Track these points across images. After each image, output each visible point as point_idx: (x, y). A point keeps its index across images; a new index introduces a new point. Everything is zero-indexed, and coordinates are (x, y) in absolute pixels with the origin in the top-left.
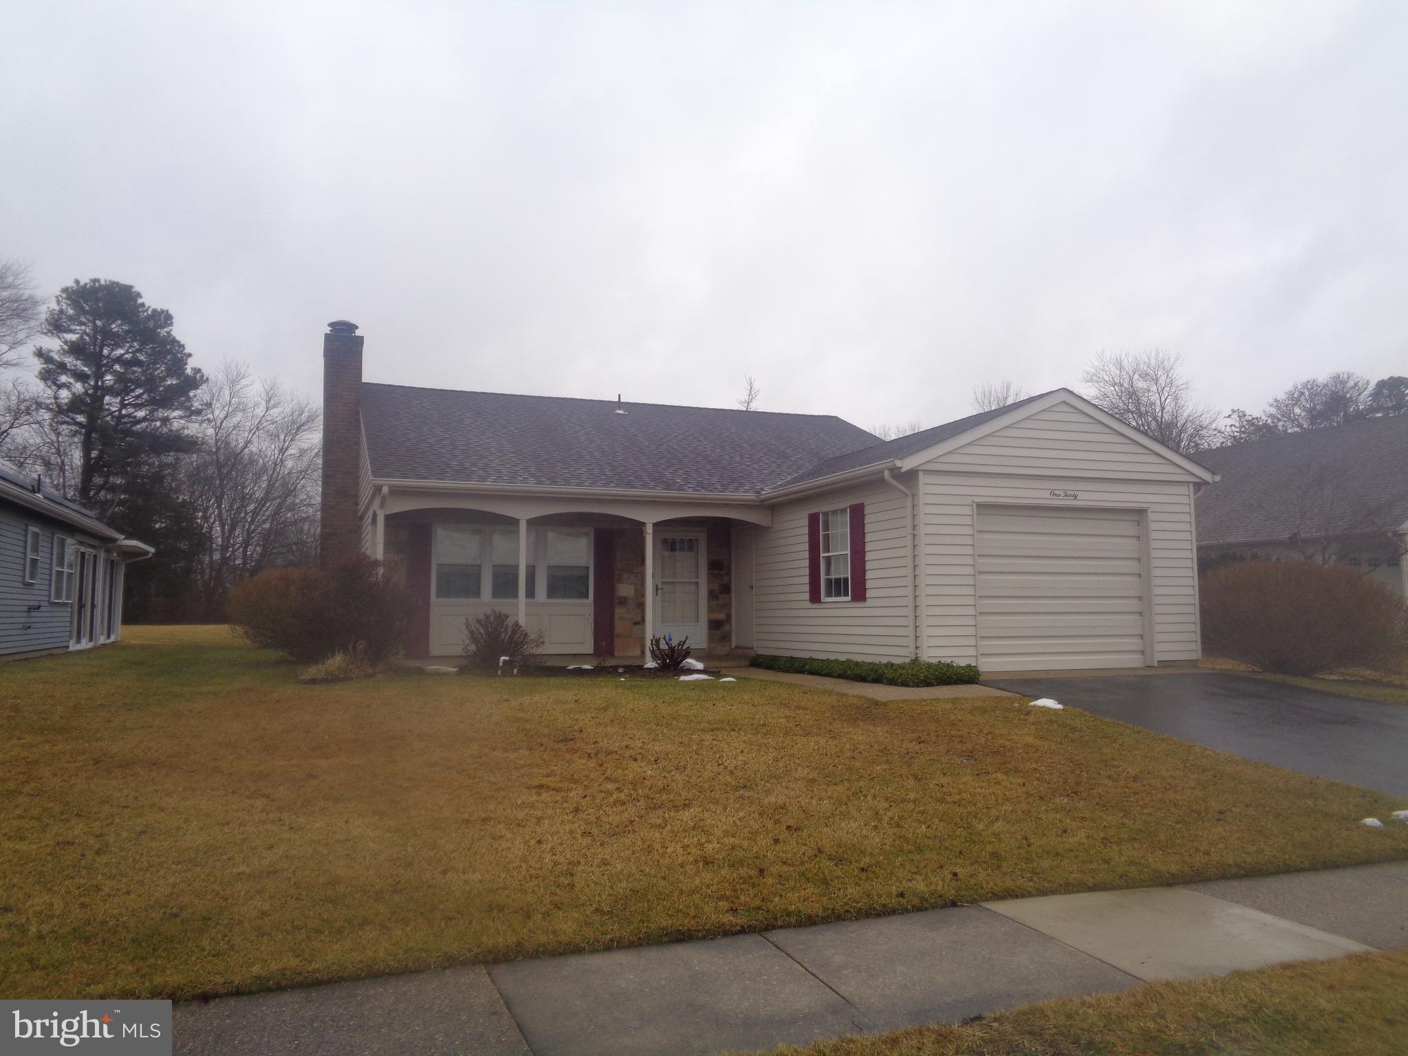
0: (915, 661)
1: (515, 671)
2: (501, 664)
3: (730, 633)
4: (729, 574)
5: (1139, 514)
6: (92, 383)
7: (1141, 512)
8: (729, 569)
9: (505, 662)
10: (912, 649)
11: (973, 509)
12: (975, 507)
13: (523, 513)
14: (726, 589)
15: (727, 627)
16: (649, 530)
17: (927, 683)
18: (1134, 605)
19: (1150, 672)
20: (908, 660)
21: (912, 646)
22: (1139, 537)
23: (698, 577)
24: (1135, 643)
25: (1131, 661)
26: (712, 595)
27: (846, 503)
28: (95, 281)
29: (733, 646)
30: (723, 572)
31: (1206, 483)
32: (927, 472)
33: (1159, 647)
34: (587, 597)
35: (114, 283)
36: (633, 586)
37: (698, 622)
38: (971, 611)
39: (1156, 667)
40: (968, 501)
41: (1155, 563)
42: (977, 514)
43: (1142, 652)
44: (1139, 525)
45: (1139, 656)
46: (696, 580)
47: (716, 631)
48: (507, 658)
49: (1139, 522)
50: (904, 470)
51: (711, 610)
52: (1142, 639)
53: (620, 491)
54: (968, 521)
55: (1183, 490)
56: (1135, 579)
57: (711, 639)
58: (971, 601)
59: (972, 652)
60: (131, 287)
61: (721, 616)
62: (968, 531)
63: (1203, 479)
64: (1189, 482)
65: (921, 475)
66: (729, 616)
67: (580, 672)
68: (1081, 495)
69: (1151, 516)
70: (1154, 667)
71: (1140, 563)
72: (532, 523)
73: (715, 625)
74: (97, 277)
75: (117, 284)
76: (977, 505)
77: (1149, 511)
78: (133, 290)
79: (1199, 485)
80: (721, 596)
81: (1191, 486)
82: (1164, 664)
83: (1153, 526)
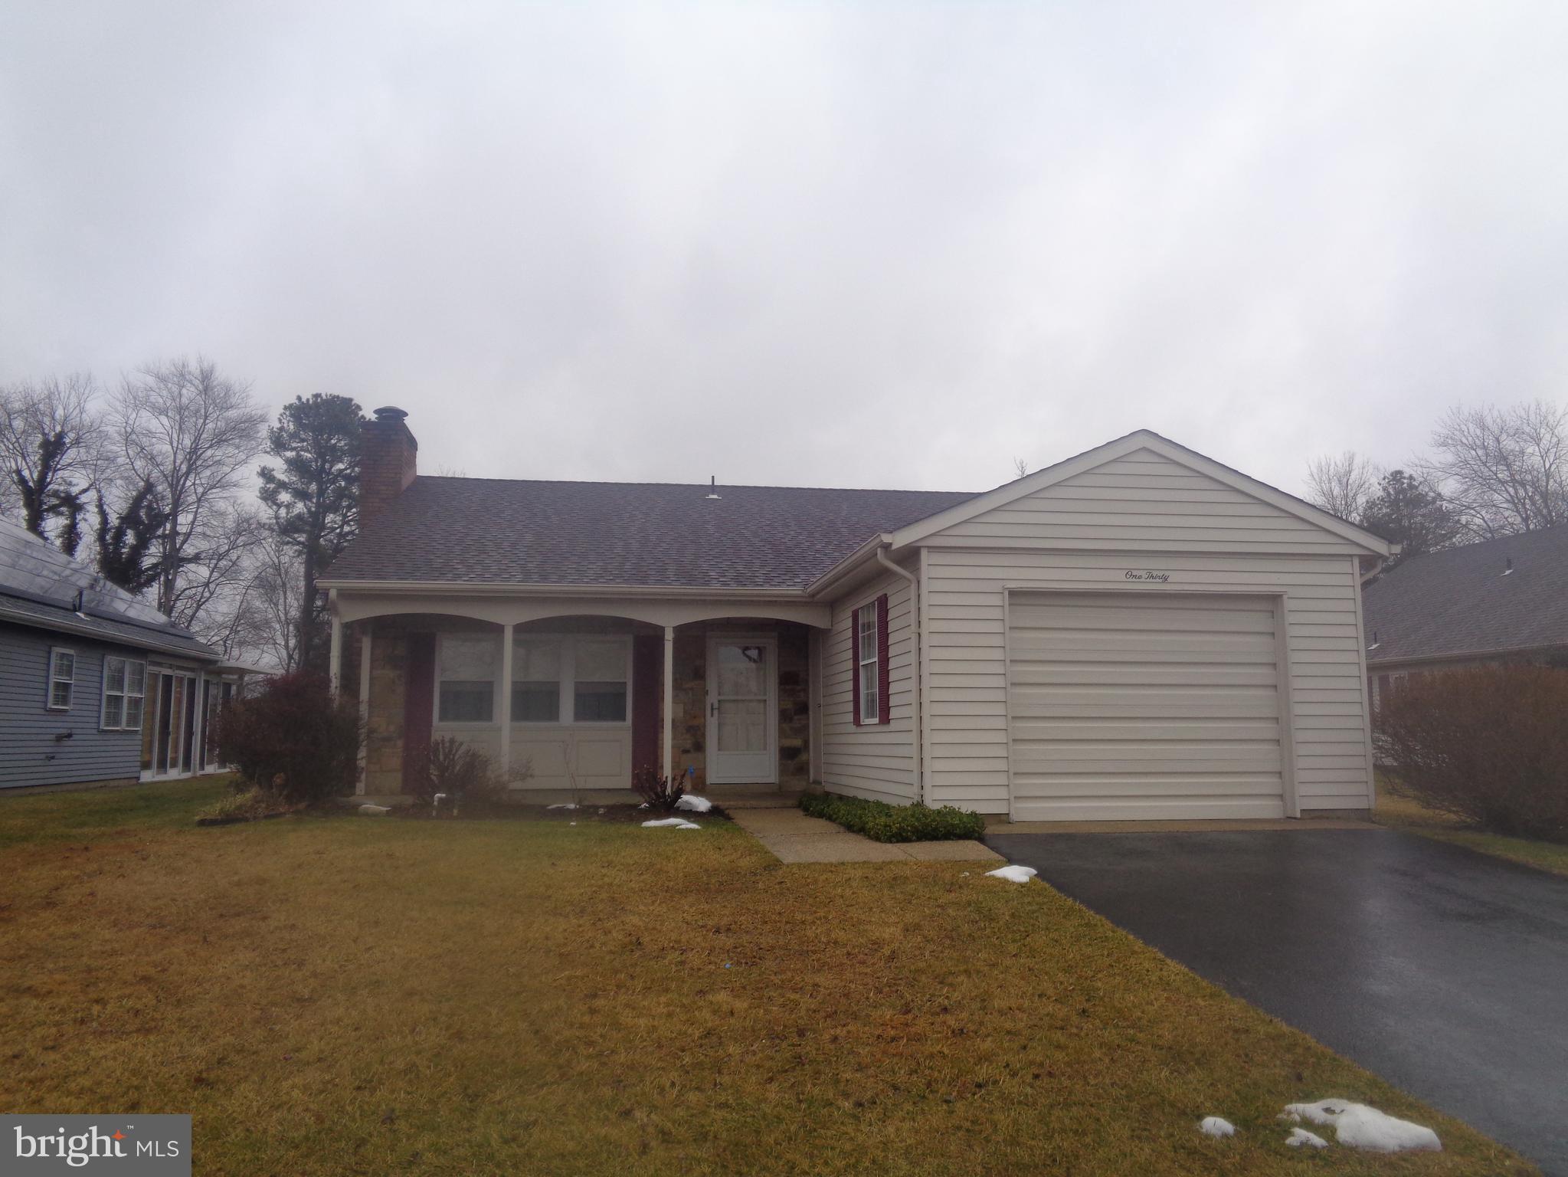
0: (920, 805)
1: (455, 812)
2: (436, 803)
3: (808, 763)
4: (806, 691)
5: (1272, 601)
6: (314, 500)
7: (1275, 599)
8: (807, 682)
9: (441, 799)
10: (916, 789)
11: (1004, 597)
12: (1006, 593)
13: (509, 618)
14: (803, 709)
15: (804, 757)
16: (669, 636)
17: (900, 837)
18: (1267, 730)
19: (1288, 827)
20: (908, 803)
21: (917, 784)
22: (1273, 634)
23: (765, 694)
24: (1269, 784)
25: (1264, 809)
26: (784, 716)
27: (872, 597)
28: (317, 396)
29: (811, 781)
30: (799, 688)
31: (1380, 556)
32: (932, 549)
33: (1303, 790)
34: (624, 719)
35: (334, 397)
36: (682, 706)
37: (765, 749)
38: (1001, 737)
39: (1299, 819)
40: (997, 586)
41: (1296, 670)
42: (1010, 605)
43: (1281, 797)
44: (1273, 618)
45: (1277, 802)
46: (764, 698)
47: (790, 762)
48: (444, 795)
49: (1273, 612)
50: (894, 547)
51: (782, 734)
52: (1281, 777)
53: (624, 588)
54: (997, 614)
55: (1345, 567)
56: (1270, 692)
57: (783, 771)
58: (1000, 723)
59: (1003, 793)
60: (351, 400)
61: (797, 742)
62: (996, 627)
63: (1376, 552)
64: (1351, 556)
65: (924, 553)
66: (806, 743)
67: (562, 813)
68: (1174, 577)
69: (1289, 604)
70: (1295, 818)
71: (1275, 669)
72: (519, 629)
73: (788, 754)
74: (319, 392)
75: (338, 397)
76: (1010, 592)
77: (1285, 597)
78: (353, 403)
79: (1368, 561)
80: (796, 717)
81: (1356, 562)
82: (1310, 814)
83: (1291, 618)
